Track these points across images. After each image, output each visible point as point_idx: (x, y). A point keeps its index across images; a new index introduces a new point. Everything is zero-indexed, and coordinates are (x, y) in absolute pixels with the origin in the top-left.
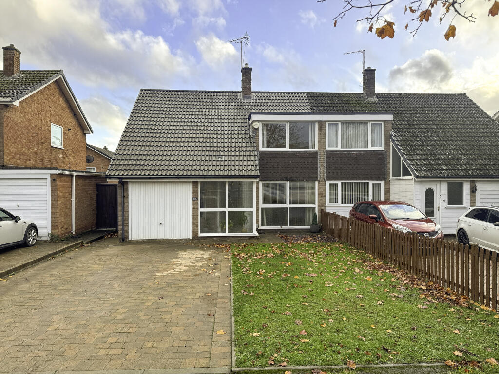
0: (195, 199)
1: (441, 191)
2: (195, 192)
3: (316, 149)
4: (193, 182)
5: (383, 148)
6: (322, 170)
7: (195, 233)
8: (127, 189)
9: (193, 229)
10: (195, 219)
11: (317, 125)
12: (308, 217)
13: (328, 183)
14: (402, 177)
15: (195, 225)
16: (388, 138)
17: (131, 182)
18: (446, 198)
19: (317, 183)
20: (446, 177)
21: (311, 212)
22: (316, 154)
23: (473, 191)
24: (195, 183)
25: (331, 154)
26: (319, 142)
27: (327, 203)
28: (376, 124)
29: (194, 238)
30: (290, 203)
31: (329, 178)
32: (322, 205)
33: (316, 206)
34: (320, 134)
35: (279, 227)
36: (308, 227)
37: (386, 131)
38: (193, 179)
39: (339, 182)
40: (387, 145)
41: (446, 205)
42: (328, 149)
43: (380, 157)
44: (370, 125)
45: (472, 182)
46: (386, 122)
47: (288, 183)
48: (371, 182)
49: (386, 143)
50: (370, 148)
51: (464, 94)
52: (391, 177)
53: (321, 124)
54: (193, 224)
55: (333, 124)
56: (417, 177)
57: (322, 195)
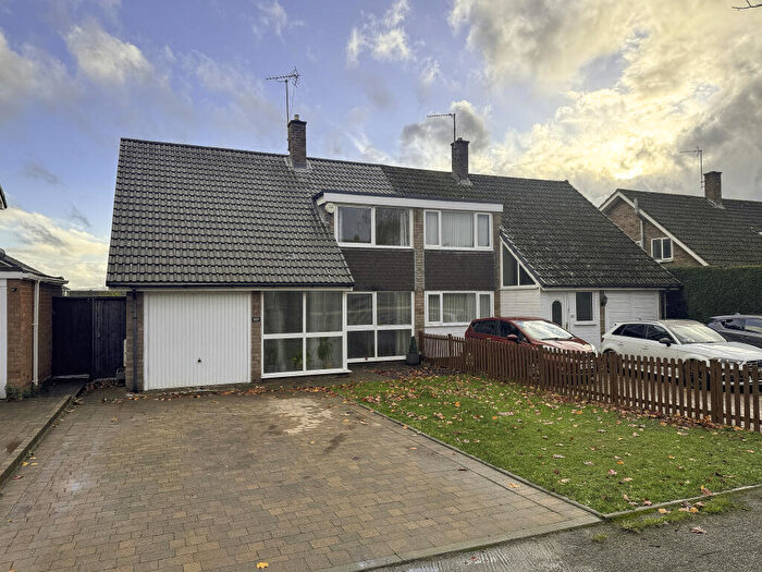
0: (255, 320)
1: (569, 304)
2: (255, 308)
3: (411, 247)
4: (254, 293)
5: (490, 248)
6: (419, 276)
7: (255, 374)
8: (142, 306)
9: (253, 366)
10: (255, 350)
11: (411, 213)
12: (401, 343)
13: (427, 293)
14: (519, 286)
15: (255, 360)
16: (497, 234)
17: (150, 294)
18: (574, 313)
19: (413, 294)
20: (575, 287)
21: (404, 336)
22: (411, 253)
23: (603, 304)
24: (256, 295)
25: (430, 254)
26: (415, 236)
27: (427, 323)
28: (483, 216)
29: (254, 381)
30: (378, 324)
31: (428, 288)
32: (420, 325)
33: (411, 327)
34: (415, 226)
35: (362, 360)
36: (403, 358)
37: (495, 226)
38: (254, 289)
39: (440, 293)
40: (497, 244)
41: (574, 321)
42: (426, 247)
43: (488, 259)
44: (476, 215)
45: (601, 292)
46: (495, 214)
47: (375, 295)
48: (478, 293)
49: (495, 241)
50: (477, 248)
51: (567, 181)
52: (502, 287)
53: (418, 211)
54: (253, 359)
55: (433, 213)
56: (545, 286)
57: (420, 311)
